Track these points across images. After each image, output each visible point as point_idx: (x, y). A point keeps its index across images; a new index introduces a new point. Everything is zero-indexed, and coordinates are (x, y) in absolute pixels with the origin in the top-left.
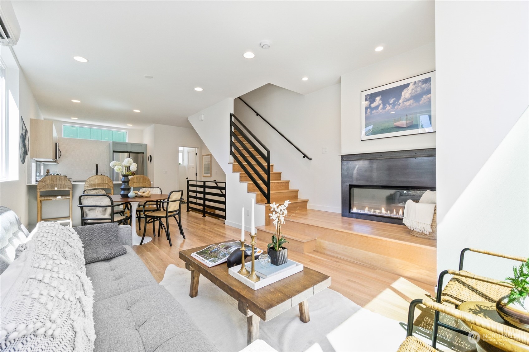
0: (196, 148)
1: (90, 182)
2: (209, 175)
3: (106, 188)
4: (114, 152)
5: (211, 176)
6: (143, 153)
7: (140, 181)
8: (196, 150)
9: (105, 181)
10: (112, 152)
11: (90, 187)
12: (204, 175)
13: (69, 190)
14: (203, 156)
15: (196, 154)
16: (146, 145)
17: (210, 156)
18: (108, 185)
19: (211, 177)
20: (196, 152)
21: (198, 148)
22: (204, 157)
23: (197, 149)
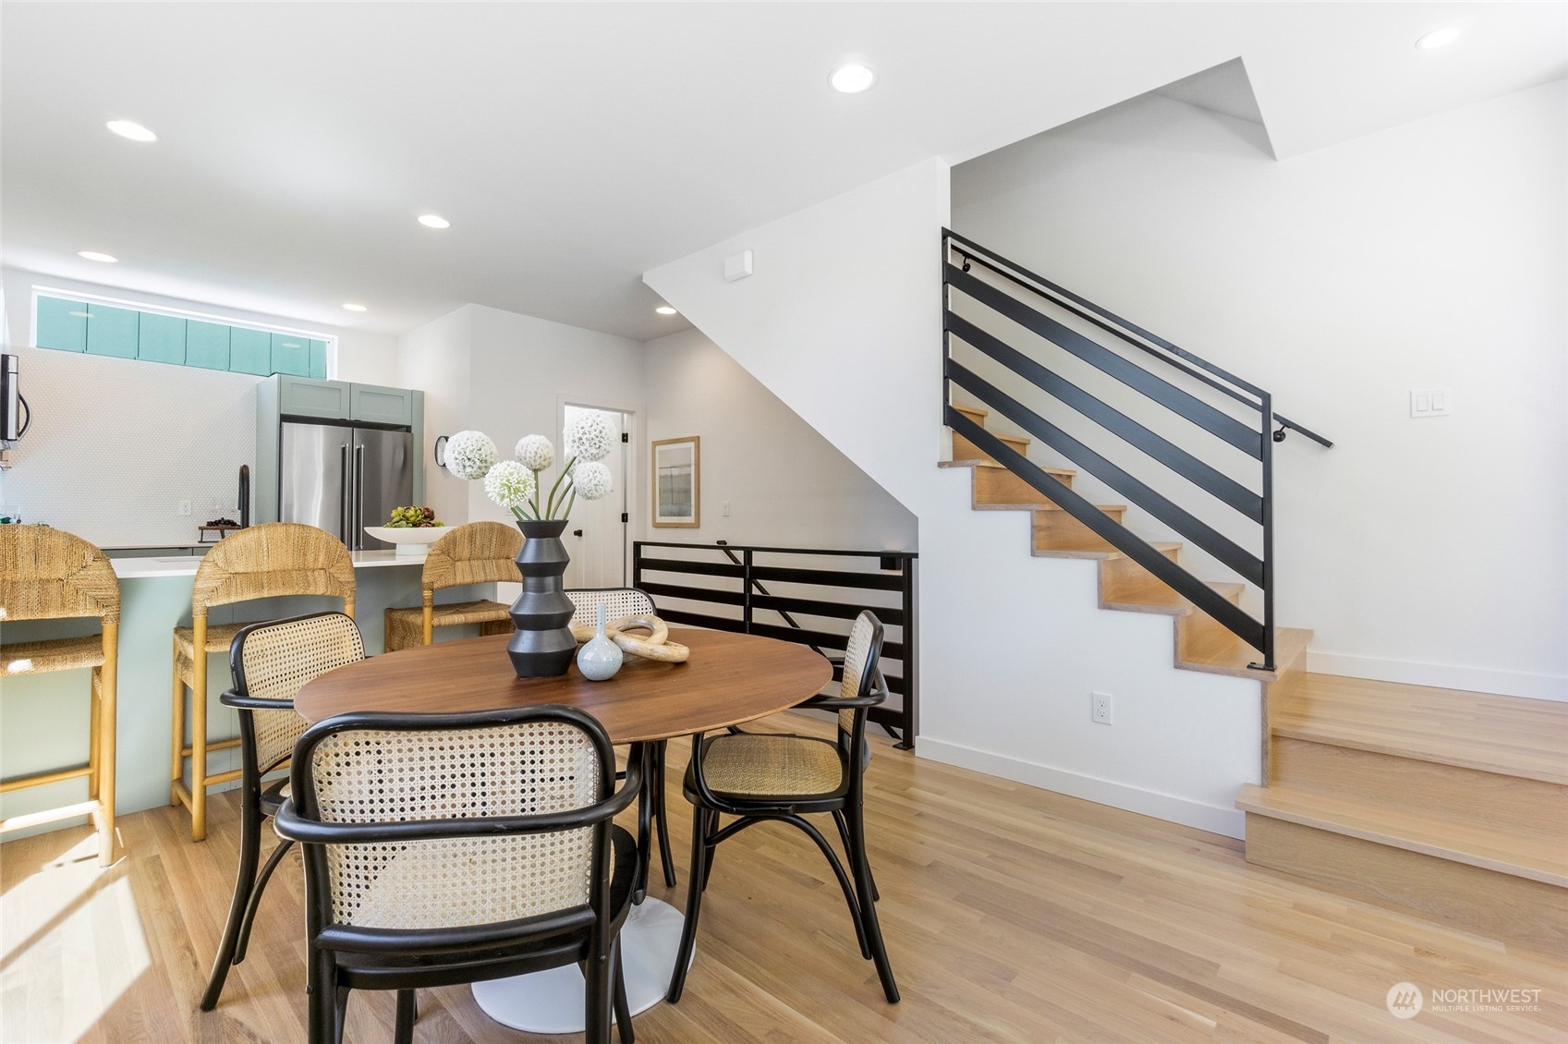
0: (622, 411)
1: (227, 561)
2: (690, 519)
3: (320, 593)
4: (285, 418)
5: (697, 525)
6: (408, 429)
7: (486, 554)
8: (623, 419)
9: (310, 558)
10: (275, 419)
11: (228, 594)
12: (660, 520)
13: (96, 614)
14: (655, 444)
15: (625, 438)
16: (422, 394)
17: (692, 445)
18: (330, 578)
19: (698, 527)
20: (623, 429)
21: (631, 413)
22: (658, 448)
23: (625, 415)
